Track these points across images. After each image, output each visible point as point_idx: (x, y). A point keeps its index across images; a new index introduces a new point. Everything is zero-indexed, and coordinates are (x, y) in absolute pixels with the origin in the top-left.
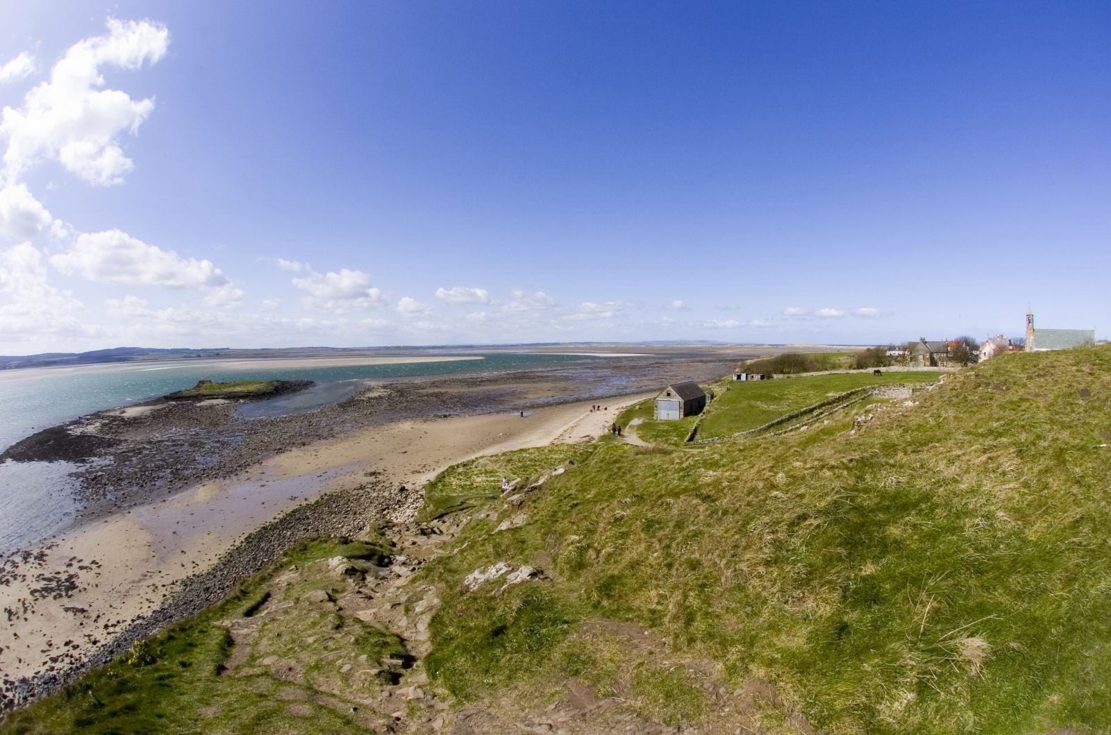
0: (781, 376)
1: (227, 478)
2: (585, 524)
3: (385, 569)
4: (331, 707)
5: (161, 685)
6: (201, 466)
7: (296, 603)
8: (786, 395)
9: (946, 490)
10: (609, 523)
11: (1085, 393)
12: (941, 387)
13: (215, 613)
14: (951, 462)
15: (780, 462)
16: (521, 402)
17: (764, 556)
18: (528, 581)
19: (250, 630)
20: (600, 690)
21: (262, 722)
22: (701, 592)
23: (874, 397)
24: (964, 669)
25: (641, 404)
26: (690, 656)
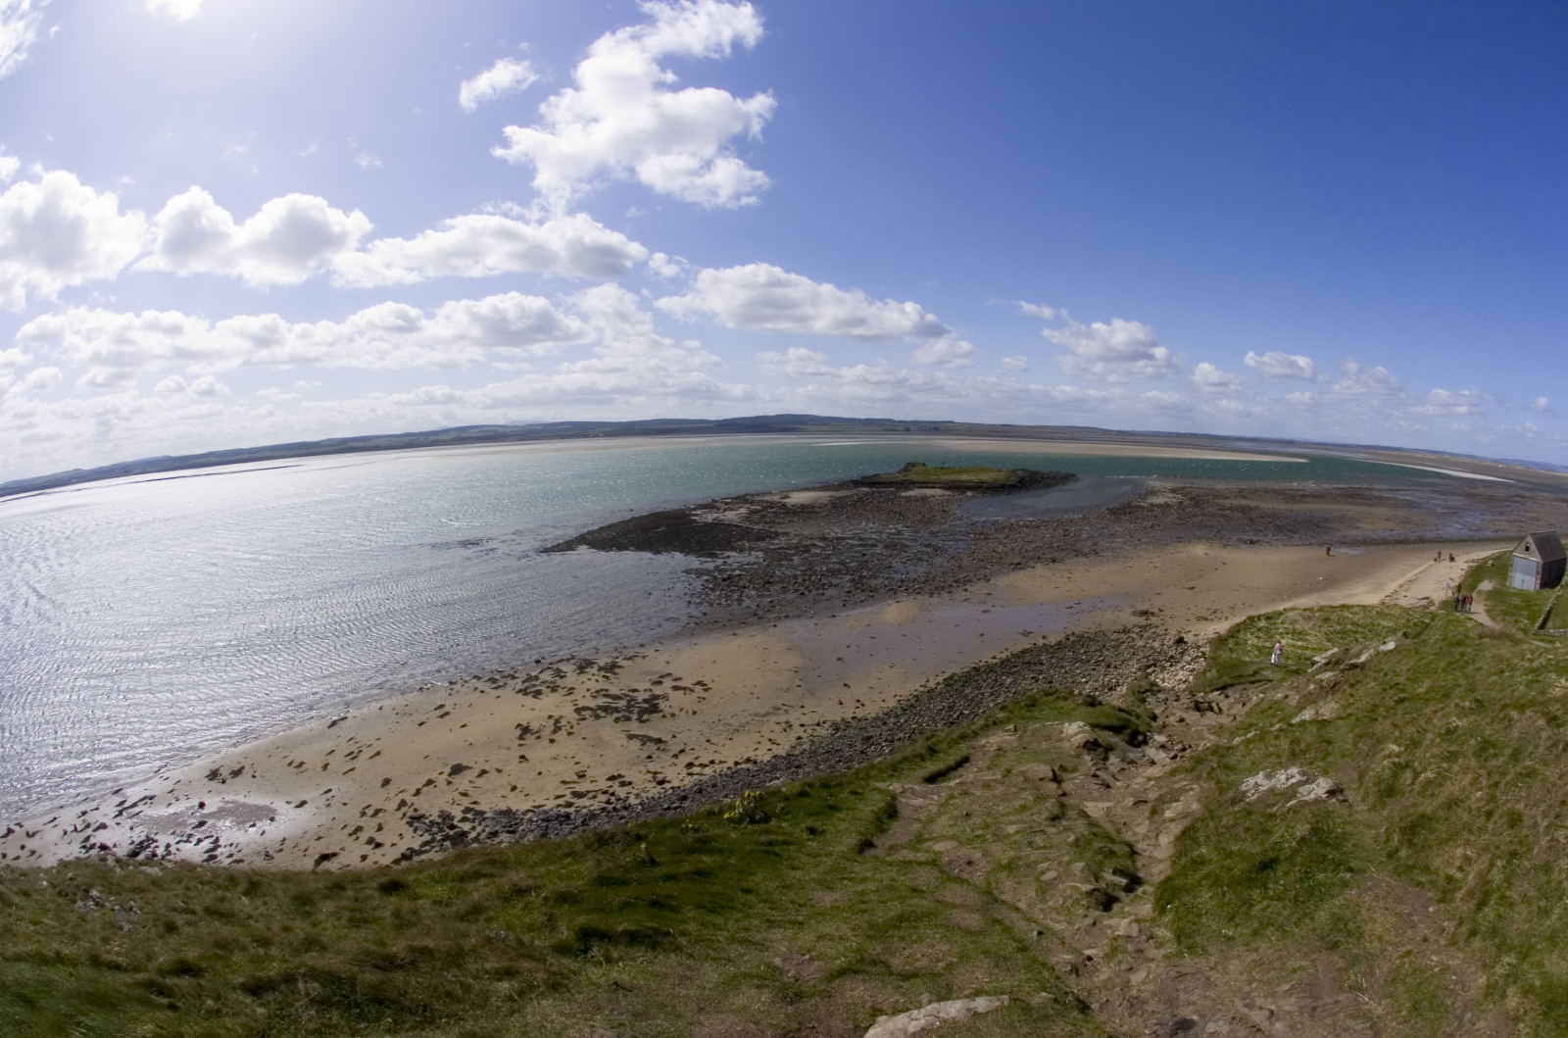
1: (936, 595)
2: (1411, 730)
3: (1135, 749)
4: (1008, 922)
5: (767, 852)
7: (1004, 776)
10: (1440, 735)
13: (882, 771)
16: (1351, 534)
18: (1324, 801)
19: (928, 802)
20: (1349, 978)
21: (904, 924)
22: (1509, 863)
25: (1495, 559)
26: (1461, 956)
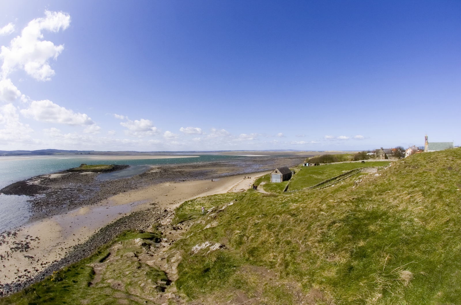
0: (323, 164)
1: (93, 205)
2: (242, 226)
3: (158, 244)
4: (136, 301)
5: (65, 290)
6: (82, 199)
7: (121, 257)
8: (325, 172)
9: (393, 210)
10: (252, 225)
11: (450, 168)
12: (390, 168)
13: (87, 261)
14: (395, 199)
15: (323, 200)
16: (215, 175)
17: (318, 239)
18: (218, 250)
19: (102, 268)
20: (249, 295)
22: (292, 254)
23: (362, 172)
24: (402, 283)
25: (265, 176)
26: (287, 280)
